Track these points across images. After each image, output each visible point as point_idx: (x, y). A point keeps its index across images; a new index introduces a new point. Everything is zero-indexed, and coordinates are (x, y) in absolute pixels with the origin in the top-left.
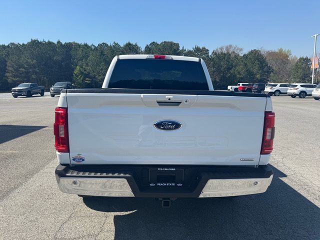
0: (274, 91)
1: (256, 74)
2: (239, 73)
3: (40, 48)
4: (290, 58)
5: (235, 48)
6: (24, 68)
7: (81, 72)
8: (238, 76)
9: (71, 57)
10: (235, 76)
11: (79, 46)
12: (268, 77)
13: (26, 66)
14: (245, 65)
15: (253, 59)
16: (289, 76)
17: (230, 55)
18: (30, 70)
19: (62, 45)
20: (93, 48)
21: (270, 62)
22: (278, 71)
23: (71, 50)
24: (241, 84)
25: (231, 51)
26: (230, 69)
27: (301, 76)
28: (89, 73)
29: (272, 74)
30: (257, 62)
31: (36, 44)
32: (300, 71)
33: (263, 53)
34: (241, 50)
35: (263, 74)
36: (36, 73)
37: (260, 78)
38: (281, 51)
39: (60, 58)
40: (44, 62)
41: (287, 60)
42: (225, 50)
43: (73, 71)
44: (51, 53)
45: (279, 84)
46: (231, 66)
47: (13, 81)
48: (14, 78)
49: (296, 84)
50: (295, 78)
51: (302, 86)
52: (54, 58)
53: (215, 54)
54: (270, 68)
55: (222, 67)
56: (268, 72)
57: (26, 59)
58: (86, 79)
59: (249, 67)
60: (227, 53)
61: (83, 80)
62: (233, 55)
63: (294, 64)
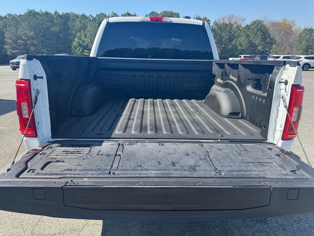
2: (241, 44)
3: (37, 19)
4: (294, 29)
5: (237, 18)
6: (22, 40)
7: (79, 44)
8: (239, 48)
9: (68, 28)
10: (236, 48)
11: (77, 16)
12: (270, 49)
13: (24, 38)
14: (248, 36)
15: (255, 30)
16: (292, 47)
17: (232, 25)
18: (29, 42)
19: (59, 15)
20: (91, 18)
21: (273, 33)
22: (281, 43)
23: (69, 20)
24: (242, 56)
25: (233, 22)
26: (231, 40)
27: (304, 48)
28: (88, 45)
29: (274, 46)
30: (259, 33)
31: (33, 14)
32: (304, 42)
33: (265, 23)
34: (244, 20)
35: (265, 46)
36: (35, 45)
37: (261, 50)
38: (284, 21)
39: (57, 29)
40: (41, 34)
41: (291, 30)
42: (226, 20)
43: (72, 43)
44: (49, 24)
45: (282, 56)
46: (233, 38)
47: (12, 53)
48: (13, 50)
49: (300, 56)
50: (298, 50)
51: (305, 58)
52: (52, 29)
53: (217, 24)
54: (272, 39)
55: (223, 38)
56: (270, 43)
57: (24, 31)
58: (85, 51)
59: (251, 39)
60: (230, 24)
61: (81, 52)
62: (235, 26)
63: (298, 35)
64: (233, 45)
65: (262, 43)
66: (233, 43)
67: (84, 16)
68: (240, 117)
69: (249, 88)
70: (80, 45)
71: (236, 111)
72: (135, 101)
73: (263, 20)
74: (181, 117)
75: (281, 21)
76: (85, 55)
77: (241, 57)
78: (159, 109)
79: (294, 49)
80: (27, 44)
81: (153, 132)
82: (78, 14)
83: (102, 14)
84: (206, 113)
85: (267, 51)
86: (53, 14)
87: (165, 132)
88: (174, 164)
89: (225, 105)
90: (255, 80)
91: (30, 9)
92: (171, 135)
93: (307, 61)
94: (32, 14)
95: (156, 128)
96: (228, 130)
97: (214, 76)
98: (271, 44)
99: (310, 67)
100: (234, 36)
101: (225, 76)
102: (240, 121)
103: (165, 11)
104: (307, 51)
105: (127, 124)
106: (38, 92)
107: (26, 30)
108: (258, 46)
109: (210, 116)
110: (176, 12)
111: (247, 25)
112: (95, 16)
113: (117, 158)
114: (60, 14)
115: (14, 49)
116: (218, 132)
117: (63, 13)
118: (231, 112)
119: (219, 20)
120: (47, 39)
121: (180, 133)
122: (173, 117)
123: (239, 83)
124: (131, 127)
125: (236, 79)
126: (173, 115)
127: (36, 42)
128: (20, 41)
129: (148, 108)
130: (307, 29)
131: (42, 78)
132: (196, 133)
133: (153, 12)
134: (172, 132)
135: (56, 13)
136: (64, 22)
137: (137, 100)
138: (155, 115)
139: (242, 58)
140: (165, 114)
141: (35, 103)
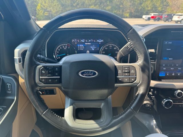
1: (158, 7)
2: (147, 7)
10: (144, 9)
26: (141, 3)
35: (163, 7)
43: (36, 7)
54: (167, 3)
58: (45, 13)
59: (154, 3)
64: (142, 7)
65: (161, 5)
70: (42, 8)
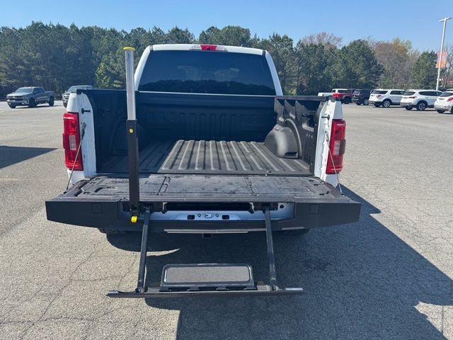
0: (382, 100)
2: (335, 74)
3: (46, 36)
4: (409, 53)
5: (330, 37)
6: (23, 64)
7: (107, 71)
8: (334, 78)
9: (91, 49)
10: (329, 79)
11: (103, 32)
12: (376, 81)
13: (26, 62)
14: (345, 62)
15: (356, 54)
16: (406, 78)
17: (323, 47)
18: (33, 68)
19: (77, 30)
20: (124, 35)
21: (380, 59)
22: (391, 72)
23: (91, 38)
24: (337, 90)
25: (324, 42)
26: (322, 68)
27: (423, 79)
28: (119, 73)
29: (382, 76)
30: (361, 58)
31: (39, 28)
32: (422, 71)
33: (370, 45)
34: (339, 40)
35: (370, 77)
36: (41, 73)
37: (364, 82)
38: (397, 42)
39: (75, 50)
40: (51, 57)
41: (405, 55)
42: (315, 40)
43: (95, 70)
44: (63, 42)
45: (390, 91)
46: (324, 65)
47: (8, 83)
48: (10, 79)
49: (414, 91)
50: (415, 82)
51: (421, 93)
52: (68, 50)
53: (302, 46)
54: (379, 67)
55: (310, 64)
56: (376, 73)
57: (26, 51)
58: (115, 82)
59: (349, 66)
60: (319, 44)
61: (109, 83)
62: (327, 48)
63: (415, 61)
64: (324, 75)
65: (366, 72)
66: (325, 72)
67: (113, 31)
68: (297, 157)
69: (305, 126)
70: (108, 73)
71: (292, 151)
72: (184, 143)
73: (366, 40)
74: (234, 157)
75: (391, 41)
76: (115, 88)
77: (334, 91)
78: (211, 150)
79: (410, 80)
80: (31, 71)
81: (201, 169)
82: (104, 28)
83: (139, 29)
84: (262, 154)
85: (373, 84)
86: (69, 28)
87: (213, 169)
88: (216, 190)
89: (282, 144)
90: (308, 117)
91: (35, 22)
92: (219, 171)
93: (423, 97)
94: (37, 28)
95: (204, 166)
96: (277, 168)
97: (276, 115)
98: (378, 74)
99: (427, 106)
100: (325, 62)
101: (286, 114)
102: (295, 161)
103: (229, 27)
104: (428, 84)
105: (174, 162)
106: (85, 126)
107: (29, 51)
108: (359, 76)
109: (264, 157)
110: (245, 28)
111: (345, 47)
112: (129, 32)
113: (164, 187)
114: (80, 28)
115: (11, 77)
116: (267, 169)
117: (83, 28)
118: (287, 152)
119: (305, 40)
120: (59, 65)
121: (229, 169)
122: (225, 157)
123: (296, 121)
124: (178, 165)
125: (294, 117)
126: (225, 156)
127: (43, 69)
128: (20, 67)
129: (199, 149)
130: (427, 53)
131: (89, 111)
132: (245, 169)
133: (213, 27)
134: (220, 168)
135: (73, 26)
136: (85, 40)
137: (186, 142)
138: (205, 155)
139: (337, 92)
140: (216, 155)
141: (83, 136)
